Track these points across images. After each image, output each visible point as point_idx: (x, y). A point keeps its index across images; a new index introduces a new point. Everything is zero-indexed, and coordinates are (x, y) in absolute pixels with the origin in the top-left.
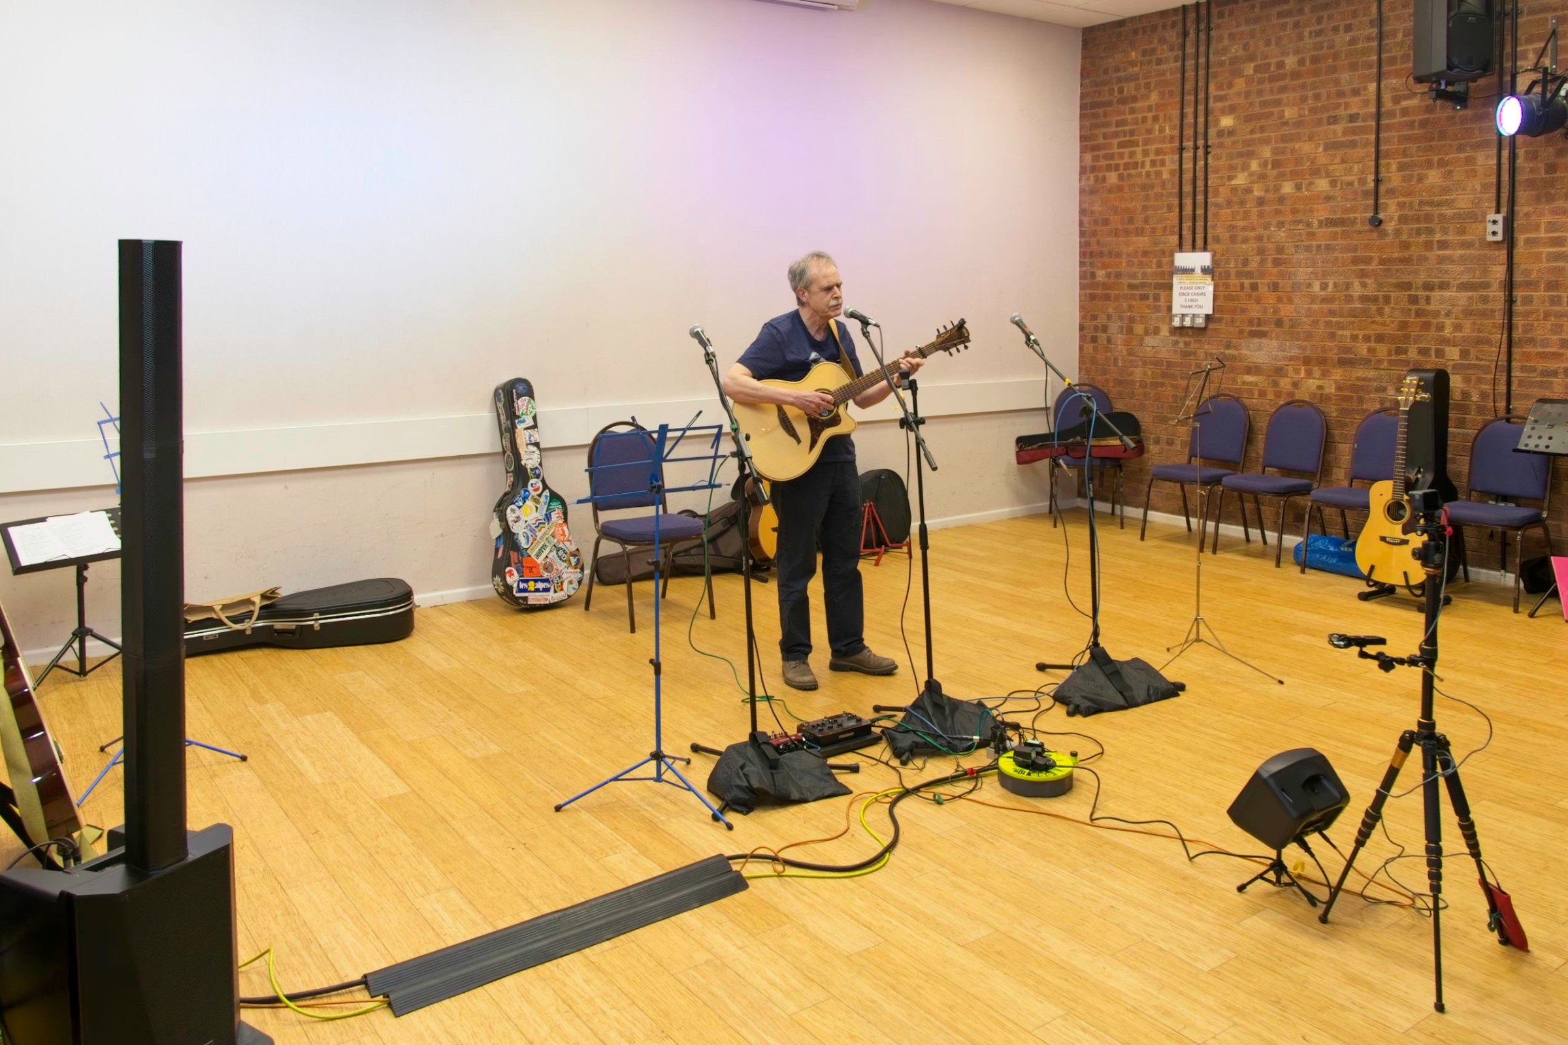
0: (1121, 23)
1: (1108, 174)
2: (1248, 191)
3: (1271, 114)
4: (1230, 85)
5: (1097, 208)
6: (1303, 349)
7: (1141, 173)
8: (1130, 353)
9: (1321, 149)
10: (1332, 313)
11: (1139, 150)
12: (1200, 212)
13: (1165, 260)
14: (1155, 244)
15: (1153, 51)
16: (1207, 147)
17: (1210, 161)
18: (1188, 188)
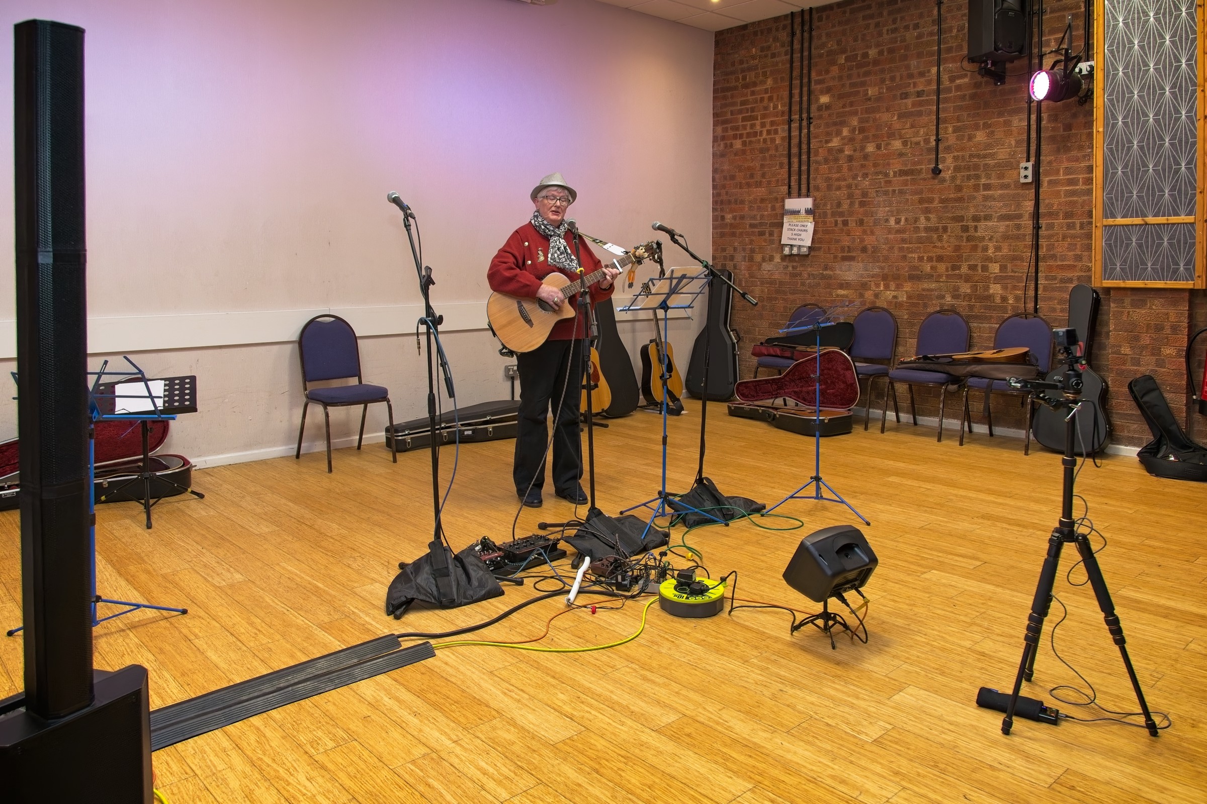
0: (744, 27)
1: (734, 142)
2: (841, 151)
3: (859, 92)
4: (827, 72)
5: (726, 167)
6: (882, 268)
7: (759, 140)
8: (752, 276)
9: (896, 118)
10: (904, 241)
11: (758, 122)
12: (804, 168)
13: (778, 205)
14: (770, 193)
15: (769, 48)
16: (809, 118)
17: (812, 129)
18: (795, 150)
